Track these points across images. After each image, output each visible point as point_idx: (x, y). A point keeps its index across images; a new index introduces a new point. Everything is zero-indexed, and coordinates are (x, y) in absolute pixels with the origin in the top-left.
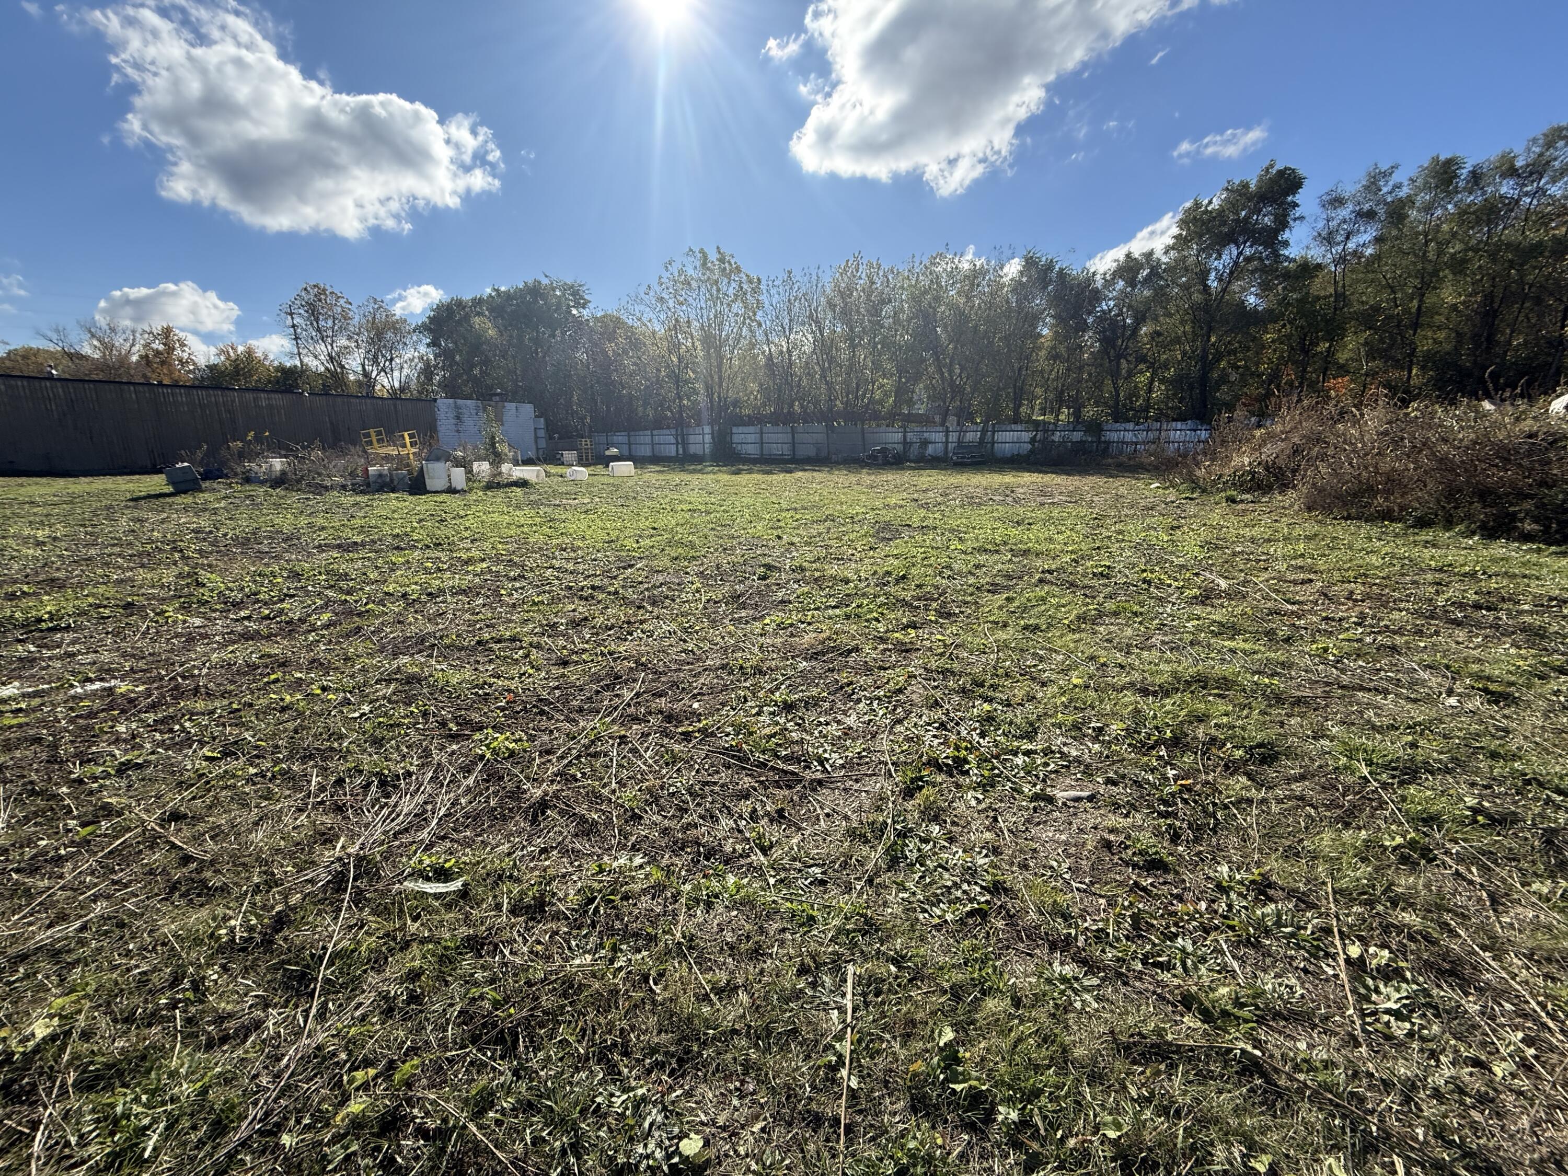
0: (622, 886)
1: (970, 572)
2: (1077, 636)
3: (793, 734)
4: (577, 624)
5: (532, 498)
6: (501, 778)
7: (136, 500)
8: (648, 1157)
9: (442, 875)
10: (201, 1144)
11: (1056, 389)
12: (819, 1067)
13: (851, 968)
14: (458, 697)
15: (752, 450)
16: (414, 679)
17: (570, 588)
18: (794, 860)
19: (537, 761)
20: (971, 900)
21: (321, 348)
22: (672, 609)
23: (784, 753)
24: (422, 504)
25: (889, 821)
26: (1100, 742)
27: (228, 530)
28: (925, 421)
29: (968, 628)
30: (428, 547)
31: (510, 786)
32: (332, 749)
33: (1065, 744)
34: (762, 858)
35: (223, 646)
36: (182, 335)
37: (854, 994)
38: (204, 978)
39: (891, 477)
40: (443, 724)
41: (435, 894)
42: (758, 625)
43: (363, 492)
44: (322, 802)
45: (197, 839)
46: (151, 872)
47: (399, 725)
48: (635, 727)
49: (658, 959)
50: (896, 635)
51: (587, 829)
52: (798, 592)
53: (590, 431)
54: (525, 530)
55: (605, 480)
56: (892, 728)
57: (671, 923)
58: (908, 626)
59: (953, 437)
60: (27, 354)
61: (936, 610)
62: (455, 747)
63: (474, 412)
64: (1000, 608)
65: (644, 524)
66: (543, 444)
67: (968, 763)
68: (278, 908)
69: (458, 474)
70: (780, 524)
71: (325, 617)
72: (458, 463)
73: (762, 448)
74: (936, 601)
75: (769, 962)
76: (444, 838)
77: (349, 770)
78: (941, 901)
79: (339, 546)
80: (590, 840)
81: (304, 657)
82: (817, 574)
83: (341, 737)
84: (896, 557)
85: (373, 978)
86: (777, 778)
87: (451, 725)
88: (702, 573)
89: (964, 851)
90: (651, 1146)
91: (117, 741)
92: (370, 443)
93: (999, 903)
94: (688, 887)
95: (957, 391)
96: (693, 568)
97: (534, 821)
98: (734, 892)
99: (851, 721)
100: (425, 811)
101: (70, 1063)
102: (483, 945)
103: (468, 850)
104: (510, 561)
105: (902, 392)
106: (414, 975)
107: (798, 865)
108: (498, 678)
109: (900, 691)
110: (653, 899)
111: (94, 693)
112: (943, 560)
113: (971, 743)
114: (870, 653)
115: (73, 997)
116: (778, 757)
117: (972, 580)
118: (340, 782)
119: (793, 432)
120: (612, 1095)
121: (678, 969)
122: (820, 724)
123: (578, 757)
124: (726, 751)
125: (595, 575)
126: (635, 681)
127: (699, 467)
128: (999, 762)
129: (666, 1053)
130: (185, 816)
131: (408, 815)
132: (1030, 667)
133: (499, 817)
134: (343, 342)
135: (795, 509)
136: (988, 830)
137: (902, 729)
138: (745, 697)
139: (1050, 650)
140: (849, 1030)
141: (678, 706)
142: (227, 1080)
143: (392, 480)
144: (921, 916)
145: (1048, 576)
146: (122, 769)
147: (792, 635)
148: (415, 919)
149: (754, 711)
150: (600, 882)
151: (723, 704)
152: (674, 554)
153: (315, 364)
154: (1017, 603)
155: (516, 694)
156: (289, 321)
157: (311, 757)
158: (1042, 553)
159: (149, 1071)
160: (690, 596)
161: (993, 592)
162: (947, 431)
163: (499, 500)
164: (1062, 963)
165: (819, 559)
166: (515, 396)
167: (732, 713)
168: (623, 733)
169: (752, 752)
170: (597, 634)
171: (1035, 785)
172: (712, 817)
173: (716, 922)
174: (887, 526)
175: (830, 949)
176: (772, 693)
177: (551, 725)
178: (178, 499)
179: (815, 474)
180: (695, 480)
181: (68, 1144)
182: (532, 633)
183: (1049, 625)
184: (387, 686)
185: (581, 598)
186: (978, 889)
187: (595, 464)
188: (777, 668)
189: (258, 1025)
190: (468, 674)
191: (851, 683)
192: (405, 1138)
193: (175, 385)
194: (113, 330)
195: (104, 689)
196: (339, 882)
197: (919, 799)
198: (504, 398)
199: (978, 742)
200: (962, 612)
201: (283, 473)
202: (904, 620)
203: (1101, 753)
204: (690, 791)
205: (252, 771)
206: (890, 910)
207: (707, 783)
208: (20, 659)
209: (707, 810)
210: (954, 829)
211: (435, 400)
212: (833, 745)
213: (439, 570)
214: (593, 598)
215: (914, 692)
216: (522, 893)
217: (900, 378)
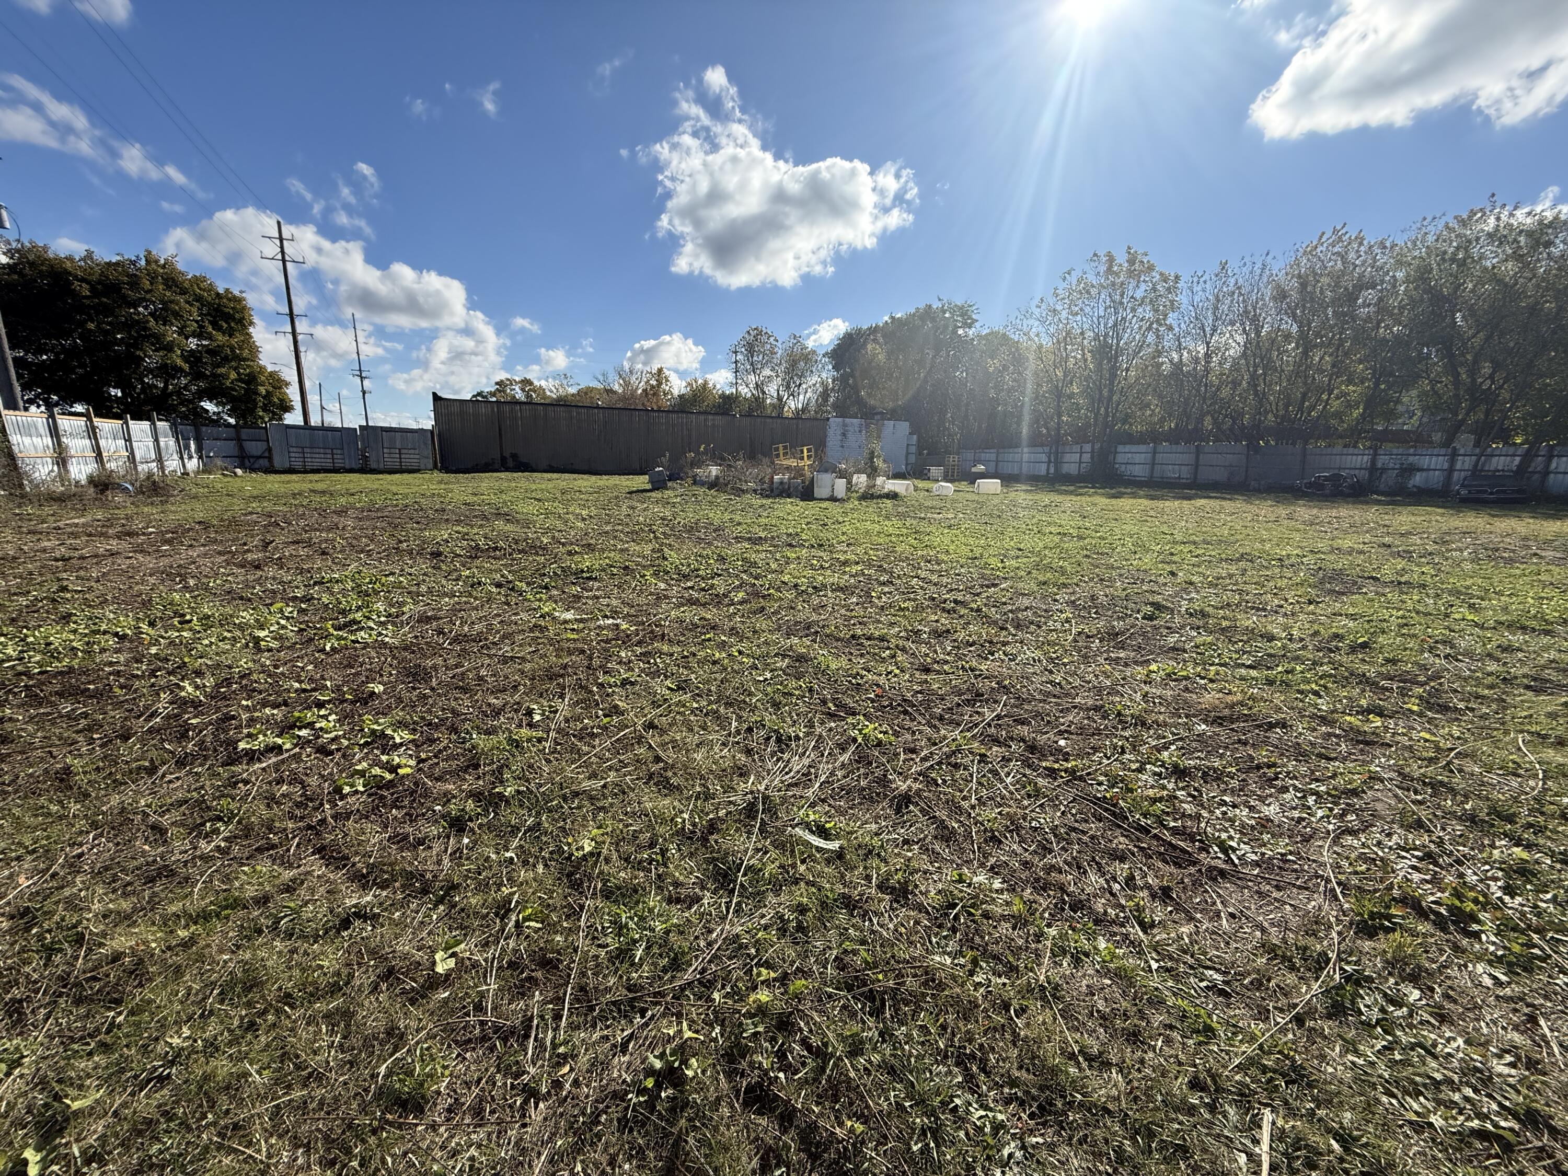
0: (982, 903)
1: (1490, 655)
3: (1185, 806)
4: (938, 634)
5: (900, 509)
6: (870, 763)
7: (631, 493)
9: (823, 832)
10: (665, 970)
13: (1268, 1116)
14: (836, 681)
15: (1139, 471)
16: (801, 659)
17: (934, 599)
18: (1185, 952)
19: (902, 757)
20: (1482, 1117)
21: (752, 377)
22: (1038, 636)
23: (1172, 824)
24: (810, 509)
25: (1333, 956)
27: (681, 520)
28: (1418, 439)
29: (1483, 732)
30: (813, 546)
31: (878, 773)
32: (745, 702)
34: (1141, 933)
35: (677, 606)
36: (668, 373)
37: (1271, 1148)
38: (667, 849)
39: (1347, 513)
40: (824, 702)
41: (817, 847)
42: (1140, 671)
43: (768, 497)
44: (738, 743)
45: (663, 745)
46: (639, 761)
47: (792, 695)
48: (995, 749)
49: (1019, 992)
50: (1349, 719)
51: (946, 835)
52: (1199, 641)
53: (960, 448)
54: (894, 539)
55: (970, 497)
56: (1338, 837)
57: (1033, 962)
58: (1370, 712)
59: (1464, 463)
60: (588, 391)
61: (1420, 698)
62: (833, 725)
63: (857, 429)
64: (1552, 716)
65: (1009, 543)
66: (912, 459)
67: (1478, 921)
68: (711, 816)
69: (841, 484)
70: (1175, 558)
71: (741, 595)
72: (842, 475)
73: (1152, 470)
74: (1422, 685)
75: (1151, 1055)
76: (824, 801)
77: (756, 722)
78: (1421, 1093)
79: (749, 539)
80: (948, 846)
81: (727, 625)
82: (1225, 624)
83: (750, 694)
84: (1353, 617)
85: (771, 899)
86: (1162, 849)
87: (830, 705)
88: (1073, 602)
91: (620, 663)
92: (778, 456)
93: (1538, 1144)
94: (1052, 932)
95: (1478, 396)
96: (1063, 596)
97: (898, 811)
98: (1108, 958)
99: (1271, 810)
100: (809, 773)
101: (598, 877)
102: (855, 907)
103: (842, 818)
104: (881, 566)
105: (1376, 403)
106: (802, 910)
107: (1190, 960)
108: (869, 671)
109: (1354, 793)
110: (1014, 929)
111: (609, 626)
112: (1438, 632)
113: (1485, 895)
114: (1303, 732)
115: (601, 831)
116: (1165, 827)
117: (1492, 667)
118: (750, 730)
119: (1198, 451)
120: (970, 1104)
121: (1040, 1015)
122: (1224, 803)
123: (940, 763)
124: (1096, 801)
125: (958, 590)
126: (996, 702)
127: (1072, 488)
128: (1543, 938)
129: (1027, 1093)
130: (657, 727)
131: (798, 772)
133: (869, 798)
134: (768, 372)
135: (1195, 543)
136: (1516, 1028)
137: (1356, 843)
138: (1122, 747)
141: (1042, 739)
142: (681, 931)
143: (790, 488)
144: (1385, 1099)
146: (625, 683)
147: (1187, 689)
148: (803, 862)
149: (1134, 766)
150: (961, 891)
151: (1095, 750)
152: (1041, 578)
153: (744, 391)
155: (884, 689)
156: (734, 358)
157: (731, 705)
159: (638, 902)
160: (1058, 625)
161: (1538, 691)
162: (1454, 455)
163: (871, 510)
165: (1229, 605)
166: (894, 415)
167: (1105, 761)
168: (983, 751)
169: (1131, 812)
170: (959, 648)
172: (1079, 867)
173: (1085, 982)
174: (1338, 575)
175: (1237, 1077)
176: (1159, 751)
177: (914, 726)
178: (653, 494)
179: (1223, 503)
180: (1068, 502)
181: (597, 930)
182: (897, 636)
184: (783, 660)
185: (944, 610)
186: (1494, 1107)
187: (960, 481)
188: (1165, 724)
189: (698, 899)
190: (843, 662)
191: (1274, 765)
192: (794, 1042)
193: (659, 411)
194: (631, 372)
195: (614, 625)
196: (750, 811)
197: (1385, 944)
198: (884, 416)
199: (1500, 899)
200: (1472, 710)
201: (717, 477)
202: (1363, 702)
204: (1054, 829)
205: (695, 705)
206: (1330, 1070)
207: (1074, 829)
208: (574, 596)
209: (1073, 858)
210: (1448, 1005)
211: (828, 419)
212: (1241, 832)
213: (822, 567)
214: (955, 612)
215: (1377, 800)
216: (889, 874)
217: (1377, 384)
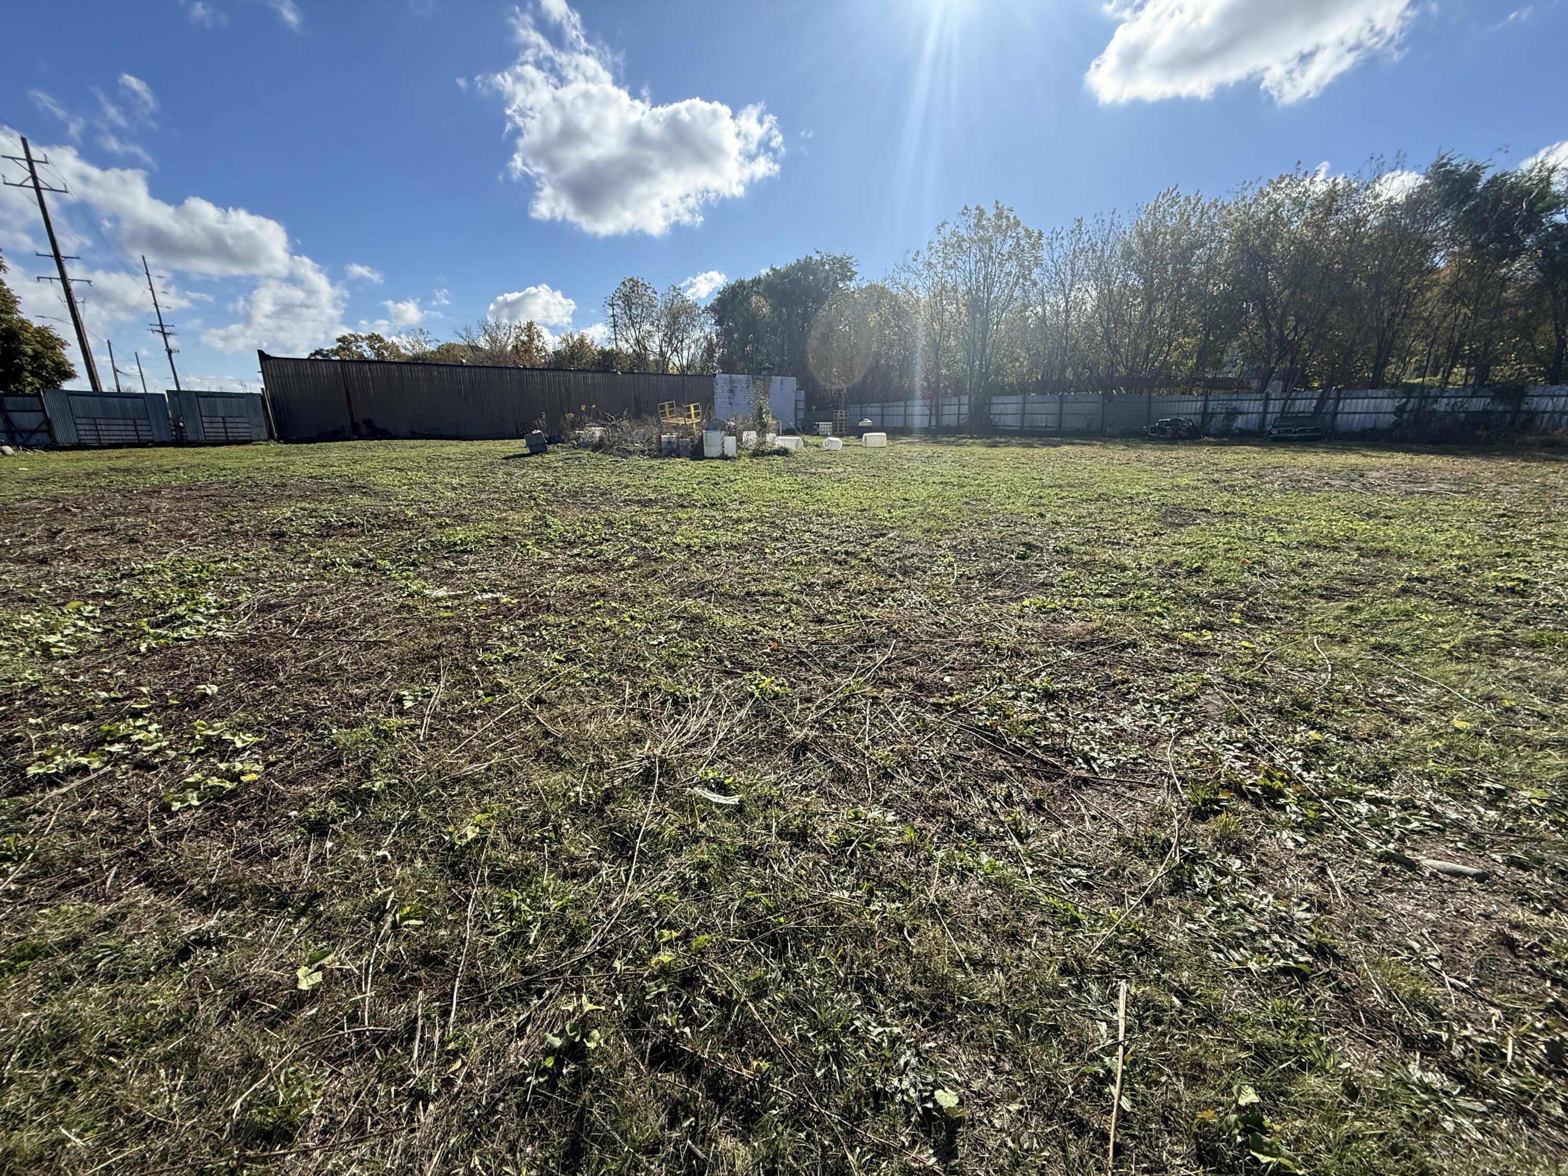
0: (877, 837)
1: (1293, 571)
2: (1463, 667)
3: (1054, 725)
4: (832, 586)
5: (791, 466)
6: (768, 716)
7: (507, 458)
8: (902, 1092)
9: (722, 789)
10: (562, 947)
11: (1450, 340)
12: (1084, 1074)
13: (1123, 986)
14: (732, 639)
15: (1011, 421)
16: (696, 619)
17: (825, 552)
18: (1055, 855)
19: (799, 707)
20: (1286, 956)
21: (632, 333)
22: (924, 581)
23: (1043, 743)
24: (701, 468)
25: (1174, 841)
26: (1497, 808)
27: (565, 485)
28: (1238, 386)
29: (1288, 637)
30: (705, 506)
31: (776, 724)
32: (639, 667)
33: (1437, 801)
34: (1018, 844)
35: (564, 575)
36: (539, 328)
37: (1126, 1013)
38: (560, 826)
39: (1184, 454)
40: (720, 661)
41: (717, 804)
42: (1015, 607)
43: (656, 457)
44: (633, 709)
45: (552, 720)
46: (526, 738)
47: (687, 656)
48: (886, 690)
49: (911, 913)
50: (1185, 634)
51: (842, 777)
52: (1064, 575)
53: (846, 403)
54: (786, 495)
55: (858, 450)
56: (1178, 739)
57: (924, 884)
58: (1202, 627)
59: (1275, 406)
60: (449, 349)
61: (1242, 612)
62: (730, 682)
63: (745, 385)
64: (1338, 618)
65: (895, 494)
66: (801, 415)
67: (1284, 796)
68: (606, 786)
69: (731, 441)
70: (1043, 501)
71: (631, 559)
72: (731, 432)
73: (1023, 419)
74: (1243, 600)
75: (1027, 951)
76: (722, 758)
77: (652, 687)
78: (1242, 945)
79: (639, 502)
80: (844, 787)
81: (618, 591)
82: (1086, 558)
83: (645, 659)
84: (1189, 545)
85: (672, 860)
86: (1035, 767)
87: (727, 663)
88: (955, 547)
89: (1276, 897)
90: (906, 1084)
91: (502, 638)
92: (664, 414)
93: (1326, 970)
94: (941, 854)
95: (1287, 348)
96: (946, 542)
97: (796, 759)
98: (989, 871)
99: (1125, 721)
100: (707, 732)
101: (485, 863)
102: (756, 857)
103: (741, 773)
104: (773, 523)
105: (1206, 353)
106: (703, 866)
107: (1059, 862)
108: (764, 627)
109: (1191, 699)
110: (906, 856)
111: (488, 600)
112: (1255, 554)
113: (1289, 774)
114: (1150, 650)
115: (486, 816)
116: (1037, 746)
117: (1295, 581)
118: (645, 695)
119: (1062, 401)
120: (869, 1024)
121: (932, 931)
122: (1086, 719)
123: (834, 710)
124: (978, 729)
125: (849, 542)
126: (886, 646)
127: (952, 439)
128: (1330, 803)
129: (920, 1004)
130: (545, 702)
131: (696, 732)
132: (1382, 696)
133: (766, 750)
134: (647, 327)
135: (1060, 486)
136: (1311, 879)
137: (1192, 742)
138: (1000, 678)
139: (1416, 678)
140: (1121, 1048)
141: (929, 677)
142: (578, 906)
143: (678, 447)
144: (1214, 955)
145: (1418, 586)
146: (507, 659)
147: (1055, 621)
148: (703, 820)
149: (1010, 694)
150: (857, 828)
151: (977, 682)
152: (926, 526)
153: (626, 347)
154: (1364, 615)
155: (779, 643)
156: (610, 312)
157: (624, 672)
158: (1409, 556)
159: (530, 883)
160: (942, 569)
161: (1328, 599)
162: (1267, 399)
163: (762, 467)
164: (1423, 1068)
165: (1089, 541)
166: (781, 370)
167: (986, 692)
168: (875, 694)
169: (1008, 736)
170: (850, 597)
171: (1386, 842)
172: (964, 792)
173: (970, 896)
174: (1177, 510)
175: (1099, 958)
176: (1031, 679)
177: (809, 676)
178: (532, 459)
179: (1084, 448)
180: (949, 452)
181: (485, 917)
182: (791, 590)
183: (1416, 649)
184: (677, 623)
185: (835, 562)
186: (1295, 946)
187: (848, 435)
188: (1037, 653)
189: (595, 871)
190: (738, 620)
191: (1127, 681)
192: (699, 995)
193: (532, 369)
194: (498, 327)
195: (493, 599)
196: (647, 776)
197: (1214, 825)
198: (772, 372)
199: (1300, 775)
200: (1280, 619)
201: (601, 439)
202: (1198, 619)
203: (1501, 825)
204: (941, 760)
205: (586, 675)
206: (1172, 938)
207: (959, 758)
208: (446, 571)
209: (959, 784)
210: (1261, 869)
211: (714, 375)
212: (1101, 743)
213: (715, 527)
214: (846, 563)
215: (1209, 703)
216: (788, 820)
217: (1207, 335)
